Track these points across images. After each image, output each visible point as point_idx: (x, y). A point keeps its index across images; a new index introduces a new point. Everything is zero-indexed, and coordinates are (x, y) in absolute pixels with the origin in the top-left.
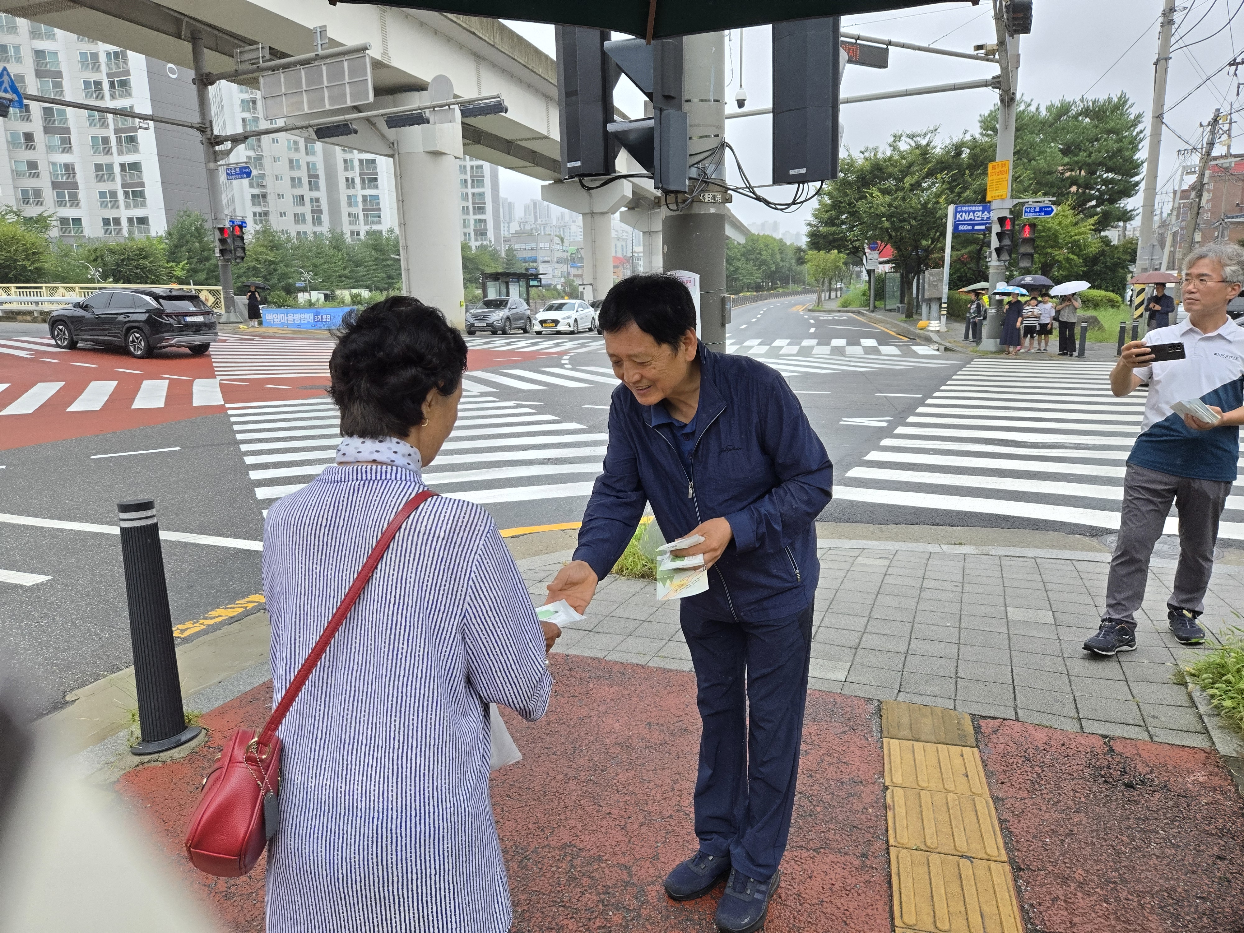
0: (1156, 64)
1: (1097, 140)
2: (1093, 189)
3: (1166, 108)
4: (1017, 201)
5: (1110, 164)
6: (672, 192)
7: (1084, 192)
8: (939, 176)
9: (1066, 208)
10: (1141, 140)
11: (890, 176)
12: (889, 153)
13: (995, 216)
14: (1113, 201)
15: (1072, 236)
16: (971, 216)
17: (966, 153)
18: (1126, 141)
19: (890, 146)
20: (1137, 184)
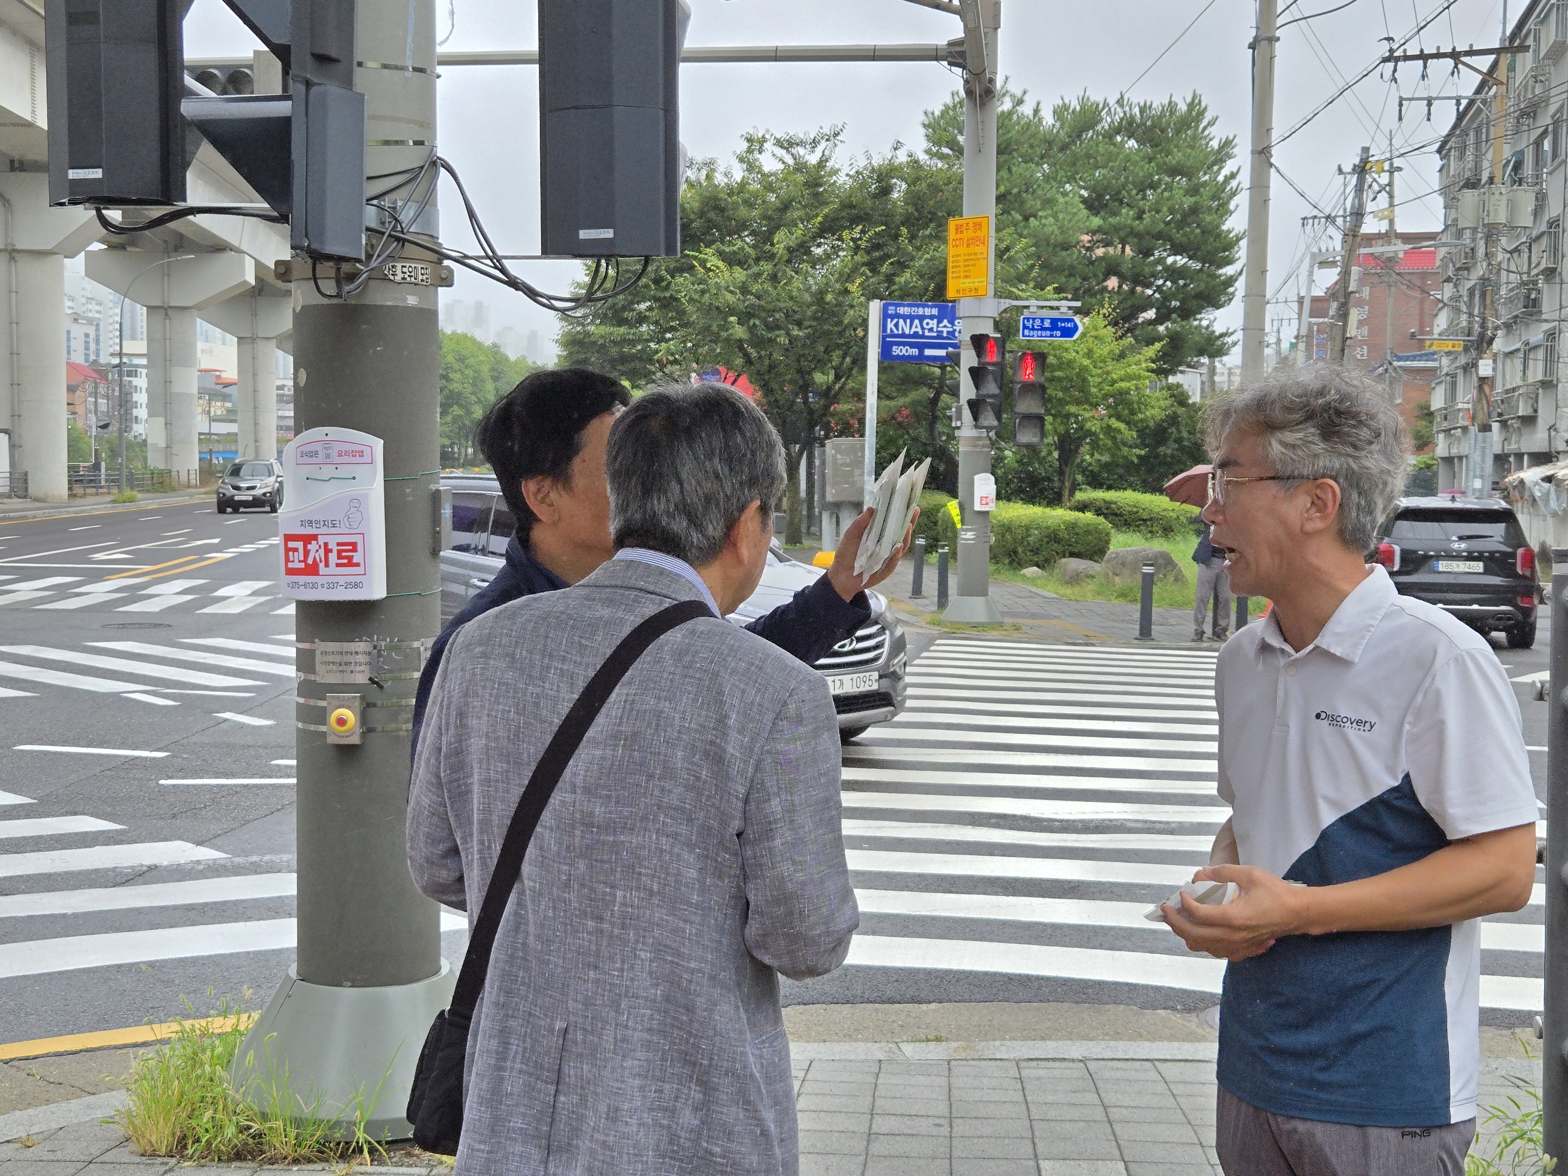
0: (1252, 46)
1: (1153, 186)
2: (1148, 286)
3: (1275, 135)
4: (1007, 303)
5: (1178, 236)
6: (329, 257)
7: (1132, 291)
8: (846, 234)
9: (1101, 322)
10: (1234, 194)
11: (743, 225)
12: (738, 173)
13: (964, 330)
14: (1186, 313)
15: (1113, 382)
16: (916, 327)
17: (899, 190)
18: (1206, 192)
19: (741, 160)
20: (1230, 281)
